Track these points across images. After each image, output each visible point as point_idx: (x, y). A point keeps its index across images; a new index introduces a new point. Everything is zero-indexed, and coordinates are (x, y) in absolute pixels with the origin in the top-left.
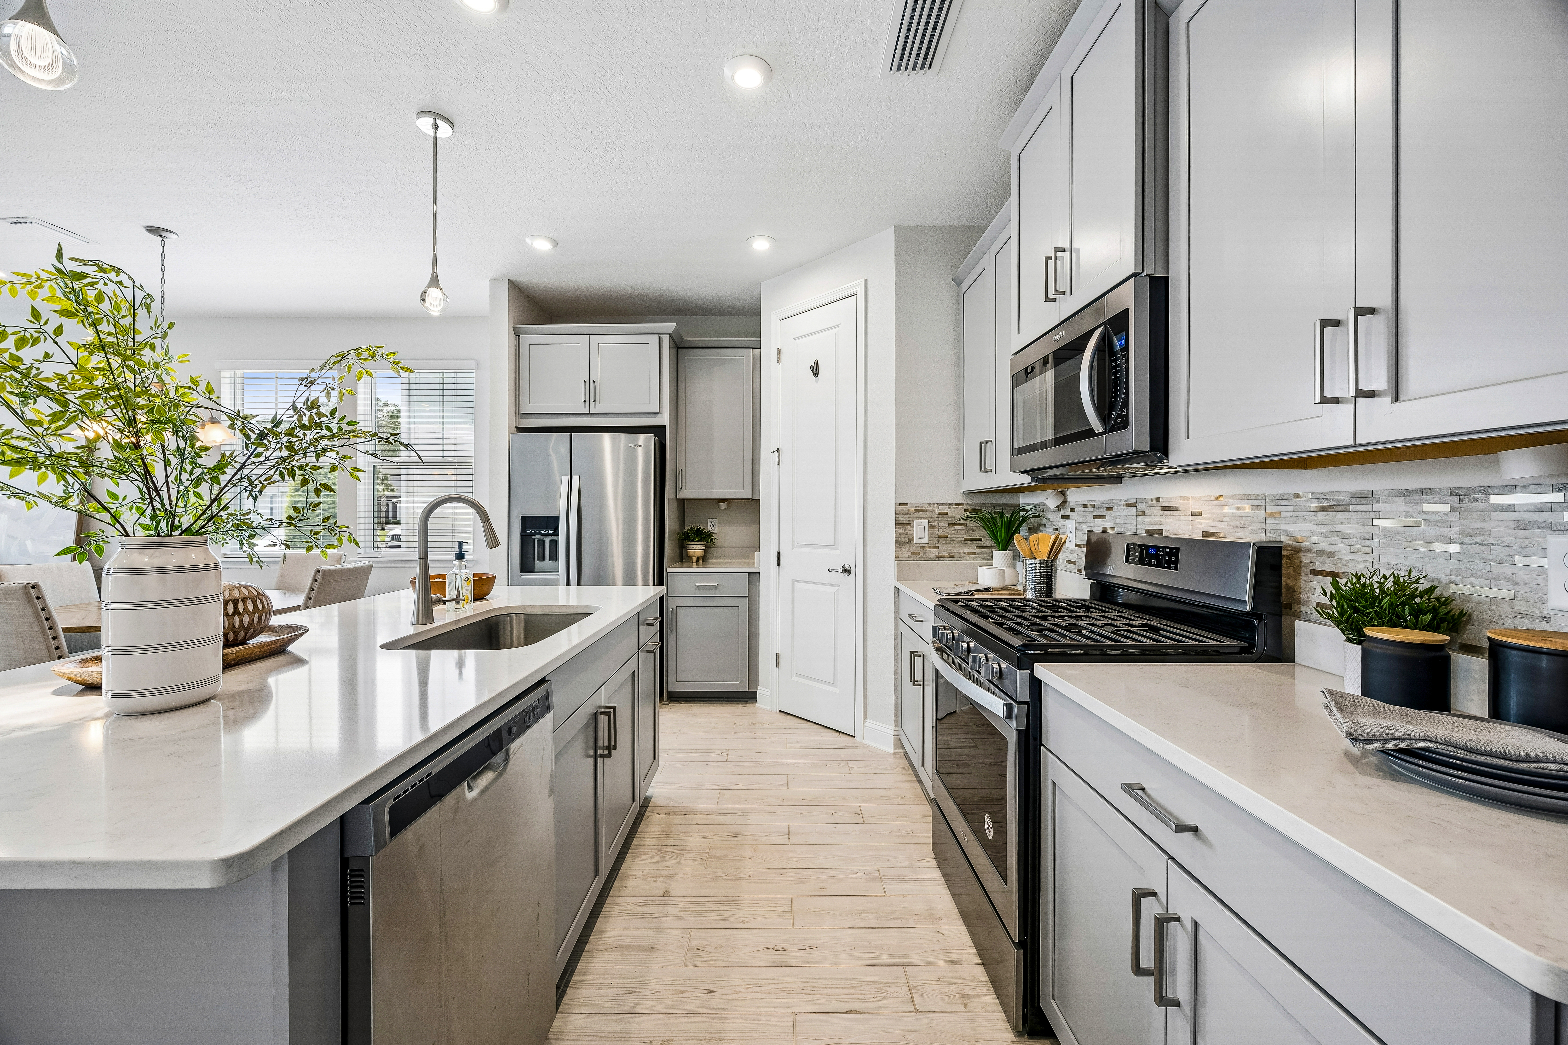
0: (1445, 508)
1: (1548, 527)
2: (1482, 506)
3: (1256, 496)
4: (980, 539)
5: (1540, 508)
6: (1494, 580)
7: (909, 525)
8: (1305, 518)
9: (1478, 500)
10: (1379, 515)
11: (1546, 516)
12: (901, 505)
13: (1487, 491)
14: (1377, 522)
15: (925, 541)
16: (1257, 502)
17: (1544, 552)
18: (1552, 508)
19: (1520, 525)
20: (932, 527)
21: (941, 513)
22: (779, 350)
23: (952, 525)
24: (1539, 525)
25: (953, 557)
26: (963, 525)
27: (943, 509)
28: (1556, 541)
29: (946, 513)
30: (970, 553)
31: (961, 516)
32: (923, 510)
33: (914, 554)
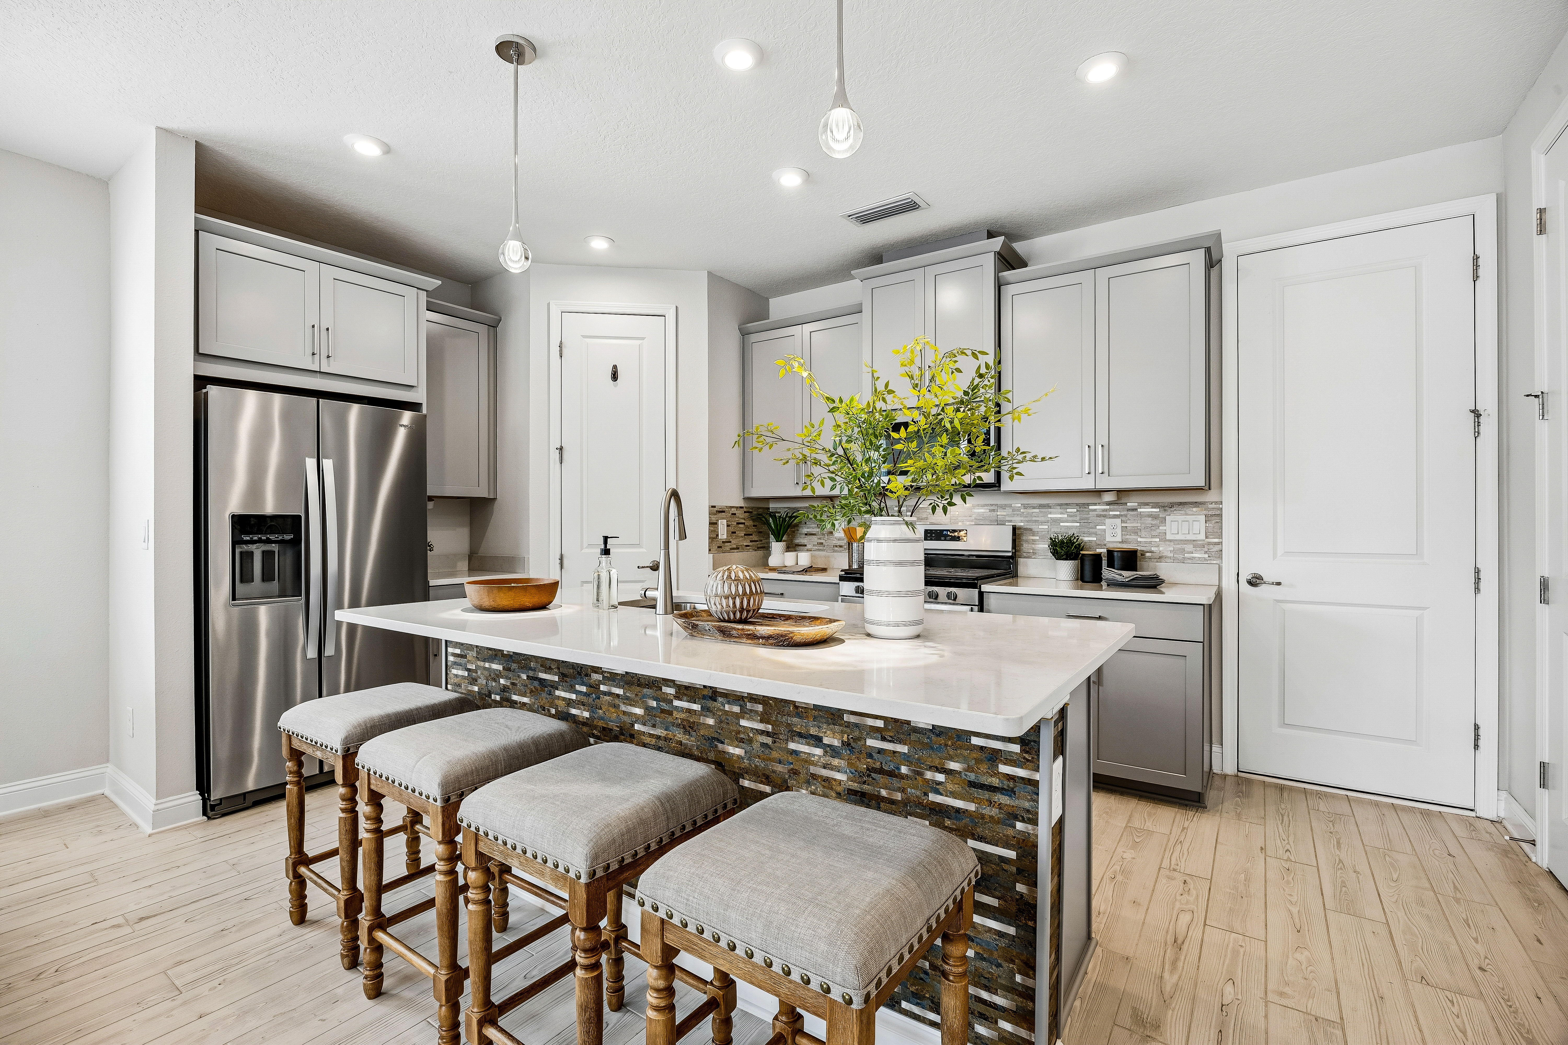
0: (1075, 510)
1: (1105, 516)
2: (1087, 510)
3: (992, 505)
4: (751, 535)
5: (1104, 510)
6: (1090, 534)
7: (716, 524)
8: (1018, 515)
9: (1085, 508)
10: (1051, 513)
11: (1105, 513)
12: (712, 507)
13: (1088, 505)
14: (1049, 516)
15: (725, 537)
16: (992, 508)
17: (1105, 524)
18: (1106, 510)
19: (1099, 516)
20: (728, 526)
21: (732, 514)
22: (561, 343)
23: (738, 523)
24: (1103, 516)
25: (738, 549)
26: (743, 523)
27: (734, 511)
28: (1108, 521)
29: (735, 514)
30: (747, 546)
31: (743, 517)
32: (723, 512)
33: (719, 547)
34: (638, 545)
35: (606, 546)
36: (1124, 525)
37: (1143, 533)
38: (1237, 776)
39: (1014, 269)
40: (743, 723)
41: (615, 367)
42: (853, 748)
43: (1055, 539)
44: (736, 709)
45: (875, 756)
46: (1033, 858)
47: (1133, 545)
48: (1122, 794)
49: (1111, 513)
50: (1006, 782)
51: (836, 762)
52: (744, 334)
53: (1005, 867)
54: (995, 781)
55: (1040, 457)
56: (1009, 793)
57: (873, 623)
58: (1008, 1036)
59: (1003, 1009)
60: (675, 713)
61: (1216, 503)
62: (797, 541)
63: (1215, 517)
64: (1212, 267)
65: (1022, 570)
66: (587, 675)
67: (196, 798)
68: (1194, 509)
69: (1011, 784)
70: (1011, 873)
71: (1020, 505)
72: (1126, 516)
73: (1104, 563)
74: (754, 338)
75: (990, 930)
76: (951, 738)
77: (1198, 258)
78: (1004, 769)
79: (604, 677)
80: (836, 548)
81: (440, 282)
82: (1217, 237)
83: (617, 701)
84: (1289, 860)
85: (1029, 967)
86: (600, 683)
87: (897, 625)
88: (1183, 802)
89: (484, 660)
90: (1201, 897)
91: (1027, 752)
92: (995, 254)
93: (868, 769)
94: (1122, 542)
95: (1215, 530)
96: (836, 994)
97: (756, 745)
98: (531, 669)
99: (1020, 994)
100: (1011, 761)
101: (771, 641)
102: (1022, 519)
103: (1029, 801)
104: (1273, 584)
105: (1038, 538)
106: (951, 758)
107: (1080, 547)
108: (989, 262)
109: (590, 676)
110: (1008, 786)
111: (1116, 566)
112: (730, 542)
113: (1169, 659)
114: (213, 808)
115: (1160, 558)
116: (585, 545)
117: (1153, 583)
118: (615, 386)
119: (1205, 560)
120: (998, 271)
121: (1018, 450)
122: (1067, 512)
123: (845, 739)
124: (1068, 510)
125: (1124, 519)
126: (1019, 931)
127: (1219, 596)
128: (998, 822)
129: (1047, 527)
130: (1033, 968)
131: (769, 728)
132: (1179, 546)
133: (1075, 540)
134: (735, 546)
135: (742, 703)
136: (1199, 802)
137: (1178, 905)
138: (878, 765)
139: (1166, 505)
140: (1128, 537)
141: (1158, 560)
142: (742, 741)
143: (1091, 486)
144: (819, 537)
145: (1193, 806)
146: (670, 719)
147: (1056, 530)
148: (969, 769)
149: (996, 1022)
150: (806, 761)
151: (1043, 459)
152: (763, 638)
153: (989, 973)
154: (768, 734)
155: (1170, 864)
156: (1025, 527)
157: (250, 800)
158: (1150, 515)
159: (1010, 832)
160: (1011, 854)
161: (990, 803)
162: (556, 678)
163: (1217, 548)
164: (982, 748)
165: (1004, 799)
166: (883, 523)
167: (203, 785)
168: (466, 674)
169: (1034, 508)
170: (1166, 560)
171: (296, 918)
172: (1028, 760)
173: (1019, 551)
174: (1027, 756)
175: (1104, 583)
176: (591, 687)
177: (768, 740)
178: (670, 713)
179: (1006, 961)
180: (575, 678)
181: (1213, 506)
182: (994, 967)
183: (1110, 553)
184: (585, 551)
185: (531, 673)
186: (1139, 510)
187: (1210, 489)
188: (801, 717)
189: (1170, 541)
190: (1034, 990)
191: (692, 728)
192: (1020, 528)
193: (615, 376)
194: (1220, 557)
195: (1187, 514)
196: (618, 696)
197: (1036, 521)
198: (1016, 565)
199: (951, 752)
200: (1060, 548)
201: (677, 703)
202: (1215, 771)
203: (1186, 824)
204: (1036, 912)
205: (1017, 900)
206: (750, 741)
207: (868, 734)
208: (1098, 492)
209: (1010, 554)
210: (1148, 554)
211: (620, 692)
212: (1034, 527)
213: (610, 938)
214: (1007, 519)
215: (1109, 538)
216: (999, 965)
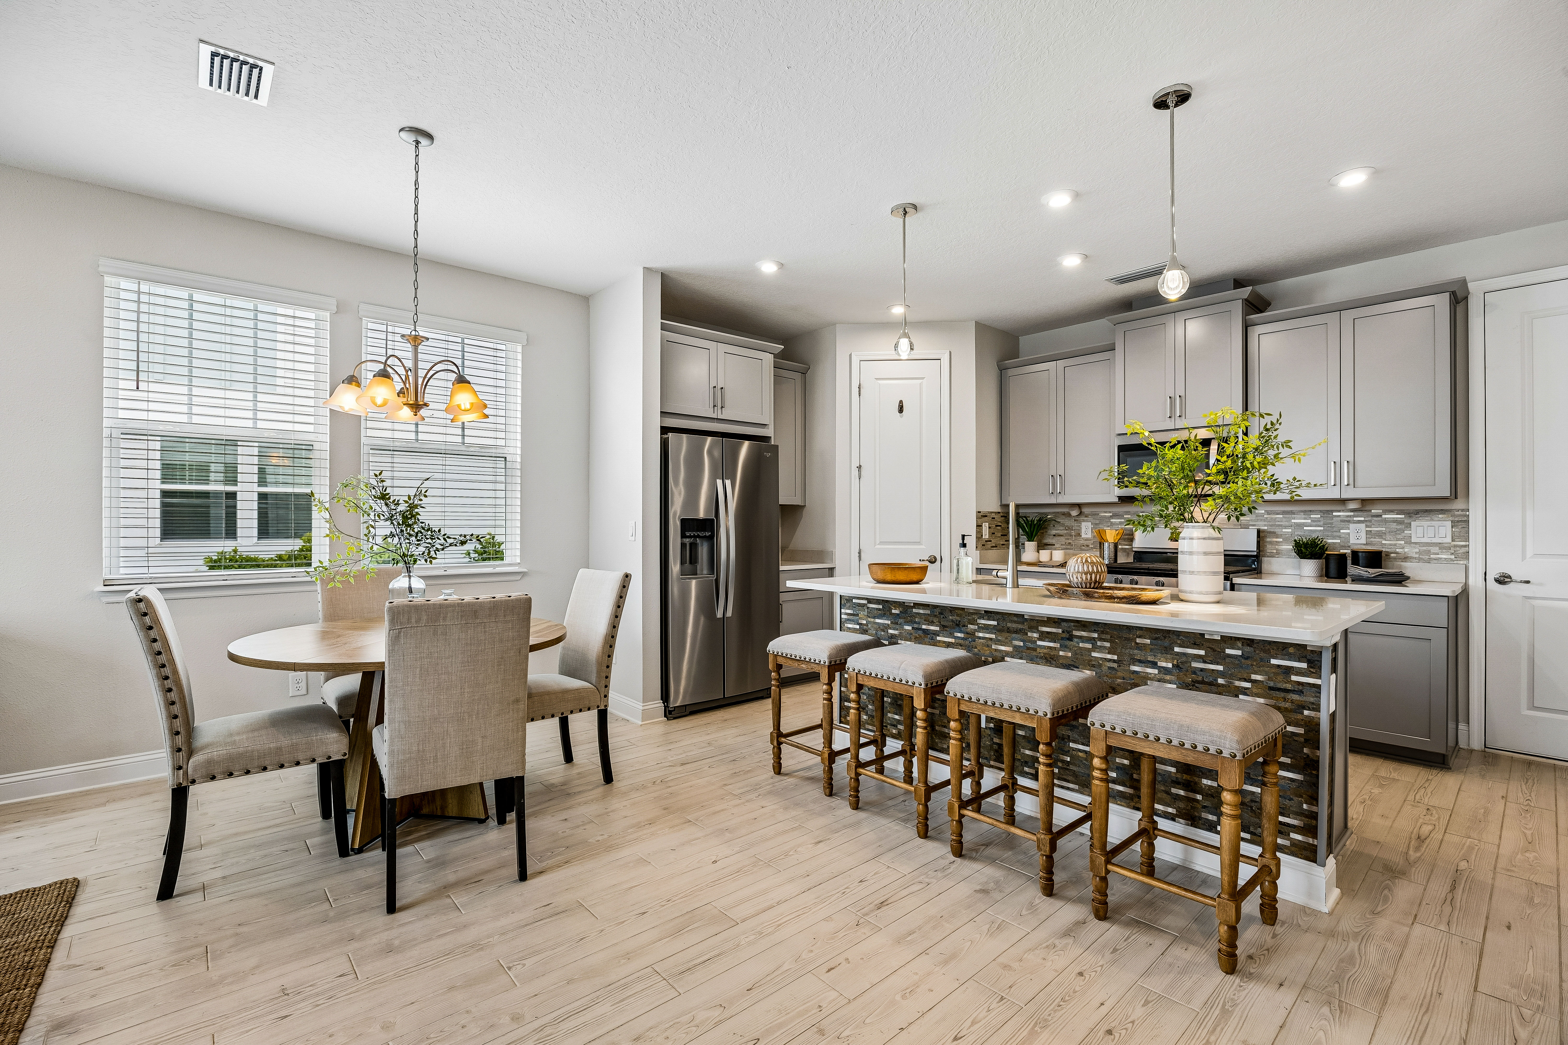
0: (1319, 516)
1: (1349, 521)
2: (1331, 516)
5: (1348, 516)
6: (1334, 538)
7: (981, 526)
8: (1262, 520)
9: (1329, 514)
10: (1294, 519)
11: (1349, 519)
12: (979, 512)
13: (1332, 511)
14: (1293, 521)
15: (989, 537)
17: (1349, 529)
18: (1350, 516)
19: (1343, 521)
20: (989, 528)
21: (993, 518)
22: (860, 385)
23: (997, 526)
24: (1347, 521)
25: (996, 547)
26: (1000, 526)
27: (993, 515)
28: (1352, 526)
29: (994, 518)
30: (1003, 545)
31: (1000, 520)
32: (986, 516)
33: (983, 545)
34: (919, 543)
35: (963, 541)
36: (1368, 529)
37: (1388, 537)
38: (1485, 751)
39: (1262, 312)
40: (1094, 654)
41: (901, 402)
42: (1181, 668)
43: (1299, 541)
44: (1089, 646)
45: (1199, 673)
46: (1316, 732)
47: (1378, 547)
48: (1368, 755)
49: (1355, 519)
50: (1297, 686)
51: (1168, 677)
52: (1002, 370)
53: (1296, 738)
54: (1289, 686)
55: (1313, 484)
56: (1299, 693)
57: (1190, 593)
58: (1297, 842)
59: (1294, 826)
60: (1038, 650)
61: (1463, 510)
62: (1046, 541)
63: (1462, 524)
64: (1458, 302)
65: (1265, 567)
66: (964, 626)
67: (659, 705)
68: (1440, 516)
69: (1301, 688)
70: (1300, 742)
71: (1263, 512)
72: (1370, 521)
73: (1349, 561)
74: (1011, 372)
75: (1285, 777)
76: (1255, 660)
77: (1442, 301)
78: (1294, 678)
79: (978, 627)
80: (1083, 548)
81: (783, 347)
82: (1463, 283)
83: (990, 643)
84: (1528, 805)
85: (1314, 799)
86: (975, 630)
87: (1207, 593)
88: (1427, 763)
89: (874, 618)
90: (1442, 819)
91: (1312, 668)
92: (1243, 301)
93: (1192, 681)
94: (1367, 544)
95: (1462, 535)
96: (1226, 754)
97: (1104, 669)
98: (915, 622)
99: (1306, 816)
100: (1299, 672)
101: (1123, 600)
102: (1266, 523)
103: (1313, 697)
104: (1521, 582)
105: (1281, 540)
106: (1256, 673)
107: (1323, 548)
108: (1237, 308)
109: (967, 626)
110: (1298, 688)
111: (1360, 564)
112: (991, 541)
113: (1412, 642)
114: (670, 712)
115: (1406, 558)
116: (878, 542)
117: (1400, 579)
118: (901, 417)
119: (1452, 560)
120: (1245, 314)
121: (1294, 479)
122: (1310, 518)
123: (1175, 662)
124: (1312, 516)
125: (1368, 524)
126: (1306, 778)
127: (1465, 591)
128: (1291, 711)
129: (1290, 530)
130: (1317, 800)
131: (1115, 657)
132: (1424, 548)
133: (1319, 542)
134: (994, 545)
135: (1093, 642)
136: (1444, 764)
137: (1421, 821)
138: (1200, 678)
139: (1411, 512)
140: (1372, 540)
141: (1404, 560)
142: (1093, 666)
143: (1337, 496)
144: (1066, 537)
145: (1438, 767)
146: (1034, 653)
147: (1299, 533)
148: (1270, 679)
149: (1289, 835)
150: (1144, 678)
151: (1315, 485)
152: (1118, 598)
153: (1284, 804)
154: (1114, 661)
155: (1415, 798)
156: (1269, 530)
157: (689, 710)
158: (1395, 521)
159: (1299, 717)
160: (1301, 731)
161: (1285, 700)
162: (937, 629)
163: (1464, 550)
164: (1279, 666)
165: (1295, 697)
166: (1193, 527)
167: (665, 696)
168: (858, 627)
169: (1278, 514)
170: (1411, 560)
171: (776, 770)
172: (1313, 673)
173: (1263, 551)
174: (1312, 670)
175: (1348, 579)
176: (968, 633)
177: (1115, 665)
178: (1035, 650)
179: (1296, 796)
180: (954, 628)
181: (1460, 513)
182: (1287, 801)
183: (1355, 553)
184: (877, 546)
185: (916, 626)
186: (1383, 516)
187: (1456, 498)
188: (1141, 650)
189: (1416, 543)
190: (1317, 813)
191: (1052, 659)
192: (1264, 531)
193: (901, 410)
194: (1467, 558)
195: (1433, 520)
196: (991, 639)
197: (1279, 526)
198: (1260, 563)
199: (1256, 669)
200: (1304, 548)
201: (1039, 643)
202: (1461, 746)
203: (1430, 777)
204: (1318, 765)
205: (1305, 758)
206: (1100, 666)
207: (1192, 659)
208: (1343, 502)
209: (1255, 553)
210: (1392, 555)
211: (993, 636)
212: (1278, 530)
213: (1009, 783)
214: (1251, 523)
215: (1353, 541)
216: (1291, 799)
